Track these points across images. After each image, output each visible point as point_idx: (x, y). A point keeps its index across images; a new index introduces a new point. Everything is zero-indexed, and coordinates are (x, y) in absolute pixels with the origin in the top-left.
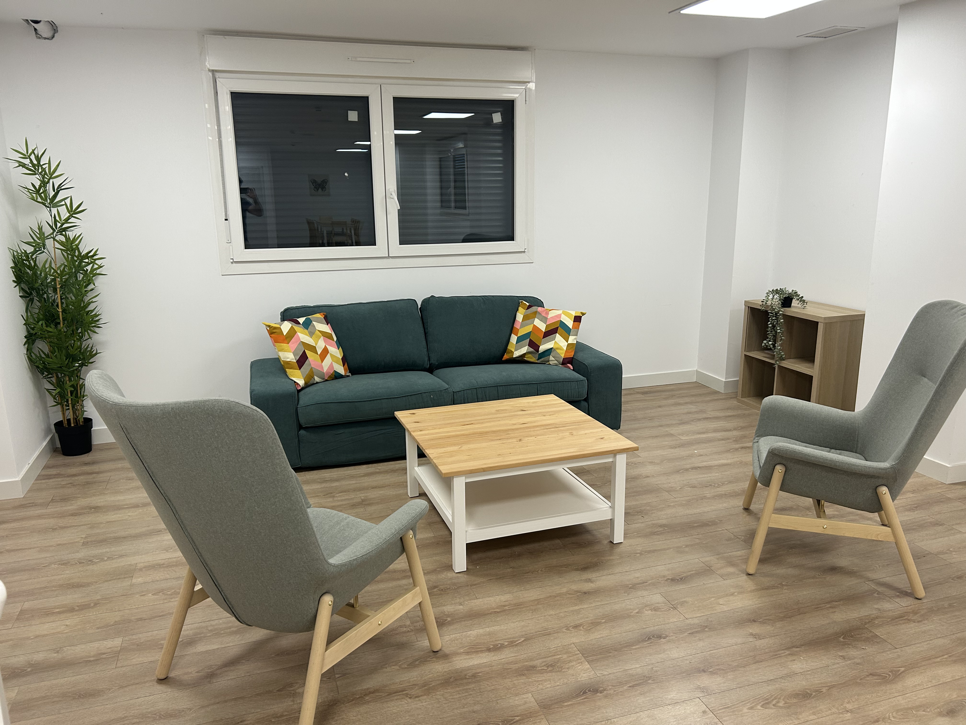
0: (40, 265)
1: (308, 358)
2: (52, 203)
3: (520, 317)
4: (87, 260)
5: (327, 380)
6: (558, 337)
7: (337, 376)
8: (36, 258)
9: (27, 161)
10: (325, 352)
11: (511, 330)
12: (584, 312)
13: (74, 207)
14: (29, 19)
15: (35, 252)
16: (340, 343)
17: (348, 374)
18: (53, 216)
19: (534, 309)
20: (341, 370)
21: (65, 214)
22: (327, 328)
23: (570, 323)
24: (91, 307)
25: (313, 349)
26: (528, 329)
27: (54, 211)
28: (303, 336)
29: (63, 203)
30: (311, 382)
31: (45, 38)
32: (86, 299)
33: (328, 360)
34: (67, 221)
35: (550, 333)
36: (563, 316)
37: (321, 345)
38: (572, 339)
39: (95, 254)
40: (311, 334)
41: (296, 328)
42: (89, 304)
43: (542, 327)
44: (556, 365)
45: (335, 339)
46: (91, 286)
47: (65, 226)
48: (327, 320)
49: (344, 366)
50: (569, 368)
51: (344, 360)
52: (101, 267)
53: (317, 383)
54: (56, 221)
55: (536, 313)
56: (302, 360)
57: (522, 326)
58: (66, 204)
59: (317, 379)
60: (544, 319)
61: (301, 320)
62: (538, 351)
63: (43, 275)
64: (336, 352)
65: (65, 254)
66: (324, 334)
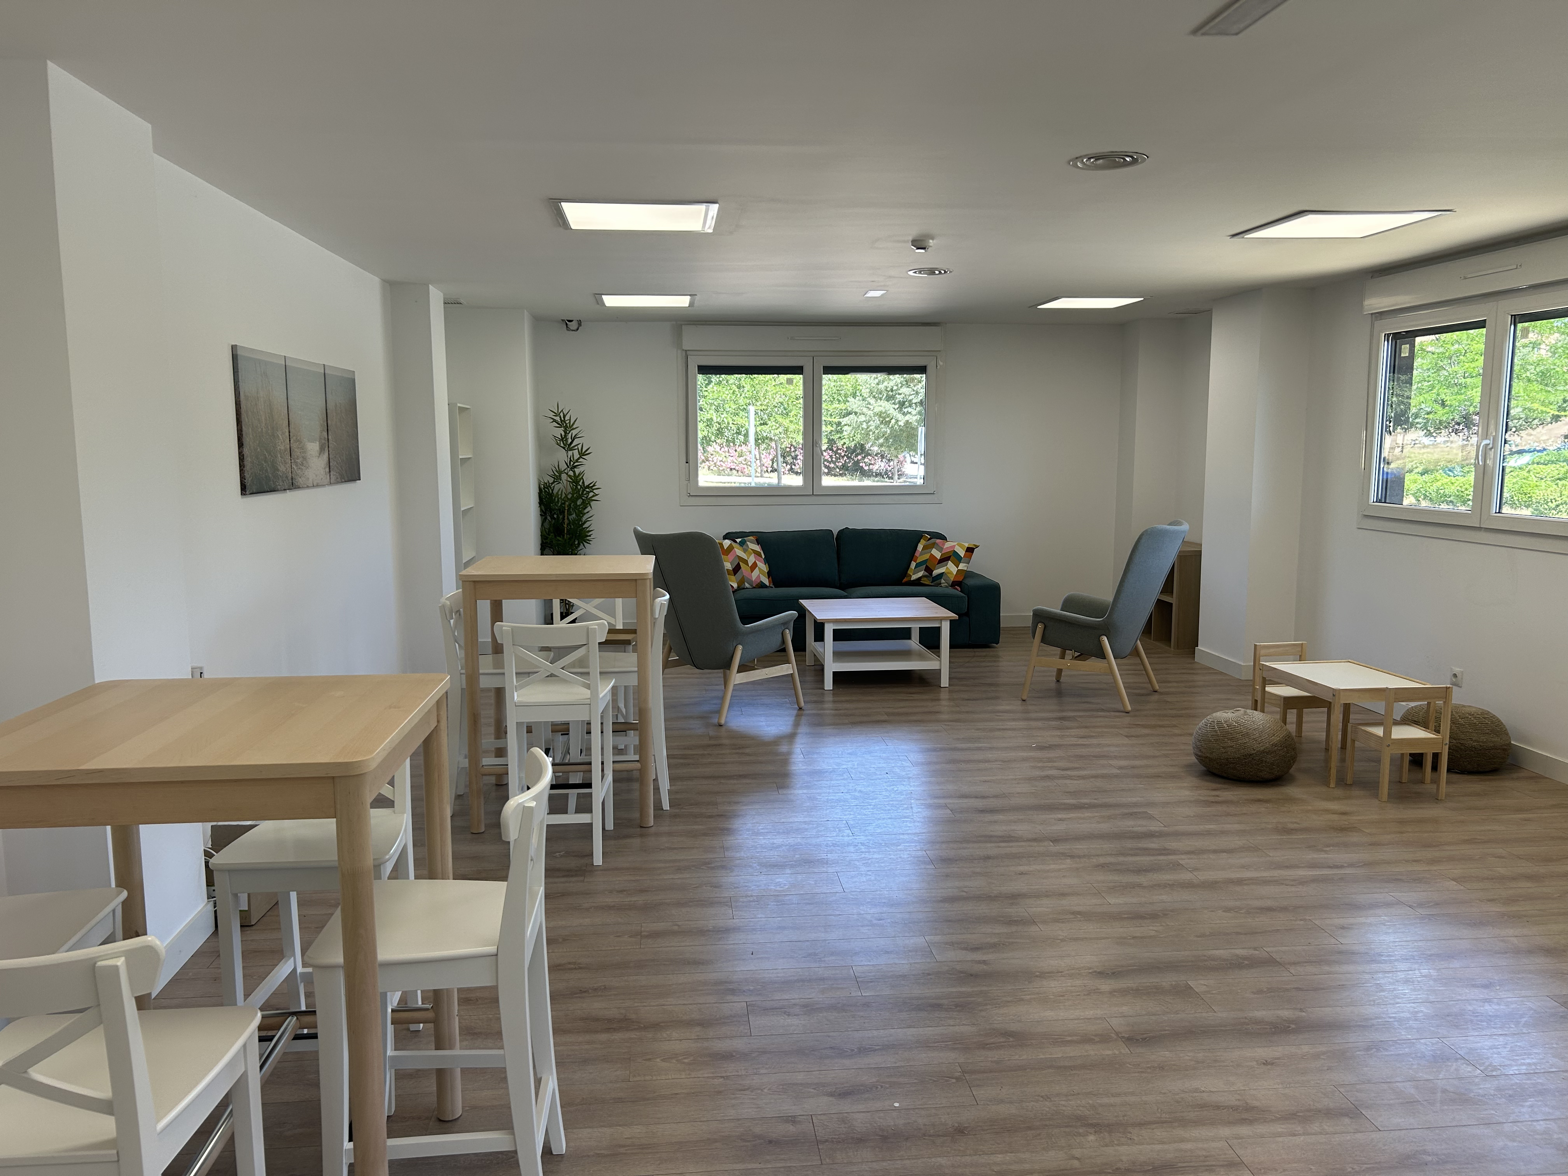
0: (555, 492)
1: (741, 568)
2: (568, 447)
3: (920, 547)
4: (588, 490)
5: (754, 588)
6: (950, 564)
7: (762, 585)
8: (554, 487)
9: (558, 418)
10: (755, 565)
11: (912, 557)
12: (978, 544)
13: (583, 451)
14: (565, 319)
15: (554, 482)
16: (767, 561)
17: (771, 586)
18: (569, 457)
19: (933, 540)
20: (766, 581)
21: (577, 456)
22: (757, 548)
23: (962, 553)
24: (586, 526)
25: (746, 562)
26: (926, 557)
27: (570, 453)
28: (739, 552)
29: (576, 447)
30: (742, 586)
31: (573, 330)
32: (584, 519)
33: (756, 573)
34: (577, 461)
35: (944, 560)
36: (957, 546)
37: (751, 560)
38: (962, 566)
39: (594, 485)
40: (745, 551)
41: (734, 544)
42: (585, 522)
43: (938, 555)
44: (946, 587)
45: (763, 557)
46: (589, 509)
47: (576, 464)
48: (758, 542)
49: (769, 578)
50: (958, 590)
51: (770, 574)
52: (597, 495)
53: (747, 588)
54: (571, 460)
55: (934, 543)
56: (736, 569)
57: (921, 554)
58: (578, 449)
59: (747, 585)
60: (940, 549)
61: (738, 540)
62: (931, 575)
63: (556, 499)
64: (763, 567)
65: (572, 485)
66: (755, 552)
